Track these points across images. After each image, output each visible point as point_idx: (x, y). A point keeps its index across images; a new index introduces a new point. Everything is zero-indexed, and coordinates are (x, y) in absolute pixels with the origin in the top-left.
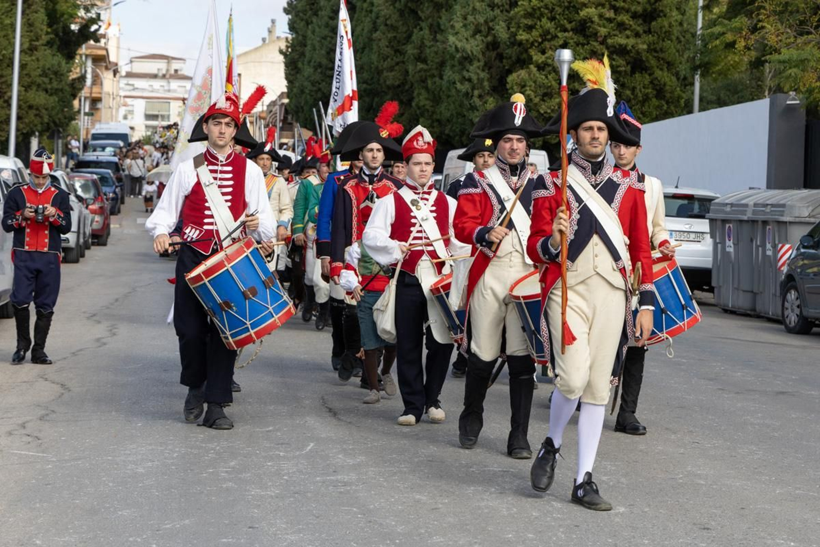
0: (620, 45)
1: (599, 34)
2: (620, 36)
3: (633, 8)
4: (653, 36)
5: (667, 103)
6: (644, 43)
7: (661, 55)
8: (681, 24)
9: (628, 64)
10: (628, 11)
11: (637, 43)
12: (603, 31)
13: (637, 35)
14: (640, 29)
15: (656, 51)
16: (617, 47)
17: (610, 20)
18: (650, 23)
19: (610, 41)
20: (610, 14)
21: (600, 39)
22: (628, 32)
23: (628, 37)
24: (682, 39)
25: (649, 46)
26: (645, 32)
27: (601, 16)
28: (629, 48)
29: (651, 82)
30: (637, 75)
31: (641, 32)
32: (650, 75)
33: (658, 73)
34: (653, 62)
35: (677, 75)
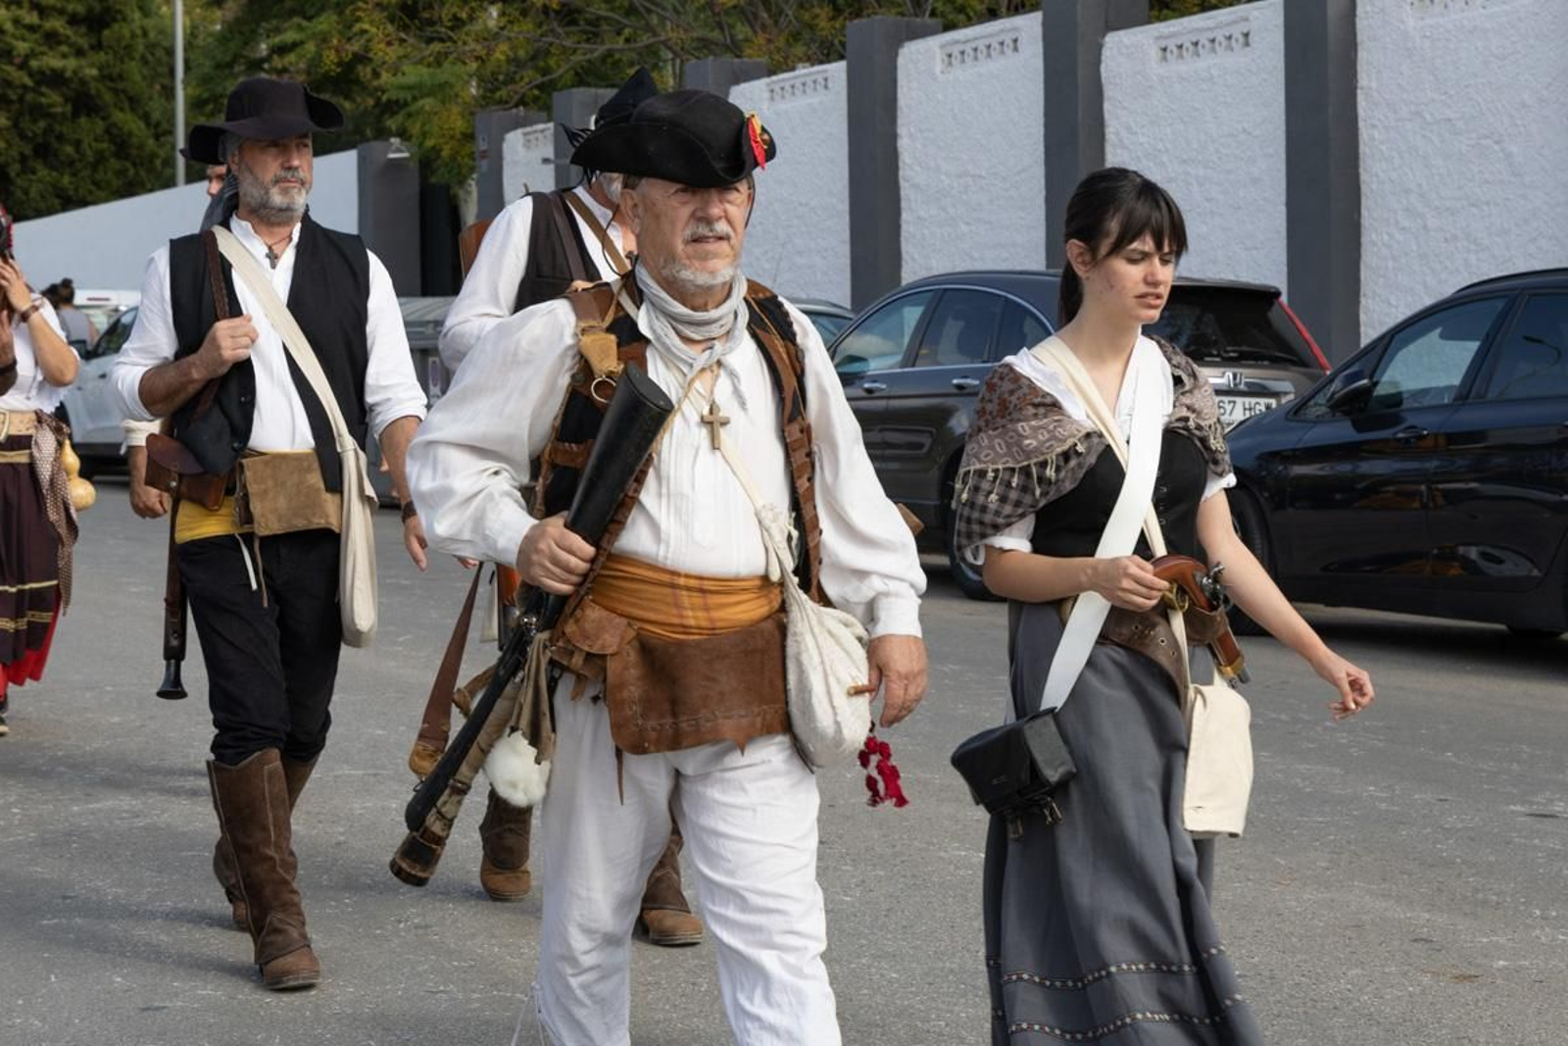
0: (53, 70)
1: (15, 53)
2: (51, 54)
3: (70, 8)
4: (106, 53)
5: (134, 164)
6: (92, 65)
7: (120, 86)
8: (145, 34)
9: (67, 100)
10: (61, 12)
11: (81, 67)
12: (22, 47)
13: (79, 53)
14: (83, 42)
15: (111, 79)
16: (48, 72)
17: (32, 28)
18: (100, 32)
19: (34, 64)
20: (32, 18)
21: (17, 61)
22: (64, 48)
23: (64, 56)
24: (150, 58)
25: (100, 69)
26: (92, 47)
27: (16, 22)
28: (68, 74)
29: (108, 131)
30: (83, 120)
31: (86, 46)
32: (103, 119)
33: (118, 116)
34: (108, 97)
35: (146, 118)
